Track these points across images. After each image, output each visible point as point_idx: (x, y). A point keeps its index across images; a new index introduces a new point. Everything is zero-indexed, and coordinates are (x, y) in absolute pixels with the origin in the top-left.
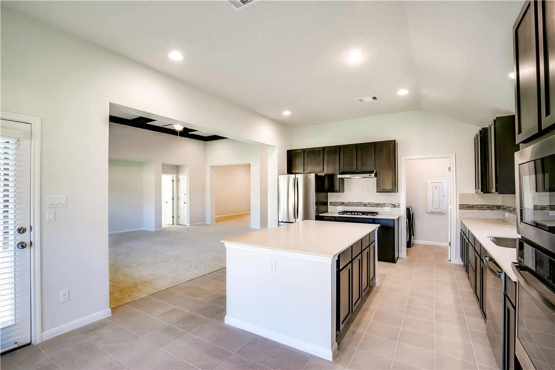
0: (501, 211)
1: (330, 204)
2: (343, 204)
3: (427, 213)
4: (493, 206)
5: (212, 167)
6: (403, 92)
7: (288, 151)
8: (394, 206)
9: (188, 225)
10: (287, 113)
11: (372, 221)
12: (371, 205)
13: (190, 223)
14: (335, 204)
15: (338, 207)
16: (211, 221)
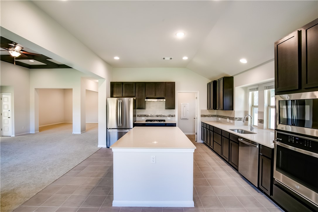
0: (216, 118)
1: (137, 116)
2: (145, 116)
3: (181, 119)
4: (213, 115)
5: (36, 89)
6: (185, 58)
7: (111, 82)
8: (172, 116)
9: (14, 136)
10: (117, 58)
11: (165, 125)
12: (161, 116)
13: (15, 134)
14: (141, 116)
15: (142, 118)
16: (35, 131)
